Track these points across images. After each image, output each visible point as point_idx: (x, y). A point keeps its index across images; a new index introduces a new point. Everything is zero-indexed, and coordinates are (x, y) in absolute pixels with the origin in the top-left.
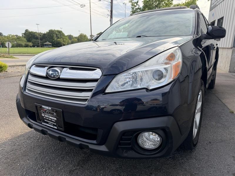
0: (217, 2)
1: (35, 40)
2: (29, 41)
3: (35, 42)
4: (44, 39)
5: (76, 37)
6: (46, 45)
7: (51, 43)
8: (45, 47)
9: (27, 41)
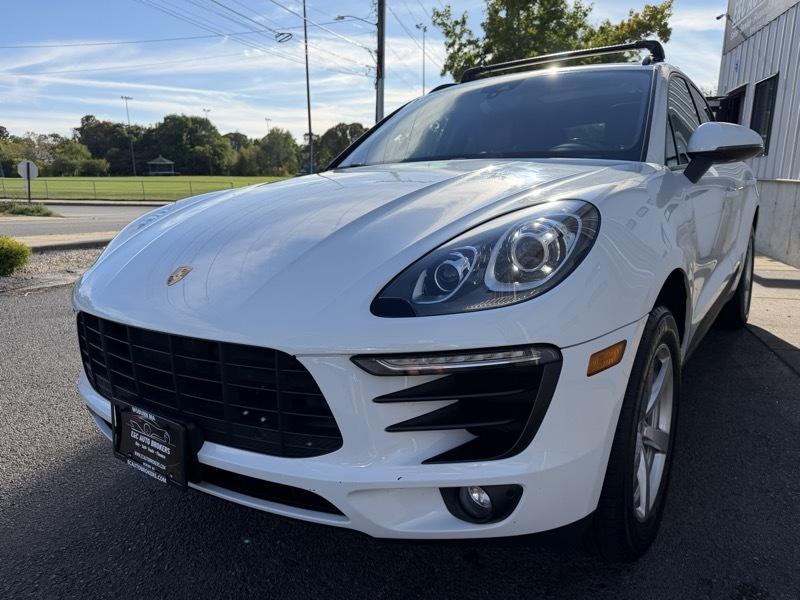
1: (118, 151)
2: (96, 152)
3: (117, 157)
4: (146, 147)
5: (256, 141)
6: (154, 167)
7: (171, 160)
8: (151, 173)
9: (90, 154)
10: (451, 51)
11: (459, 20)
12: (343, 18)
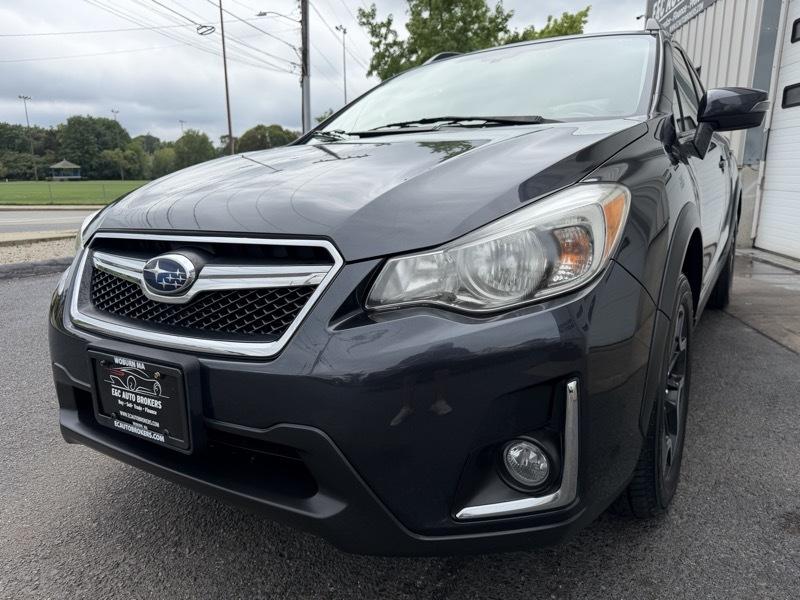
0: (672, 23)
1: (17, 154)
3: (15, 161)
4: (48, 151)
5: (170, 143)
6: (58, 171)
7: (77, 164)
8: (54, 177)
10: (377, 50)
11: (385, 21)
12: (265, 14)
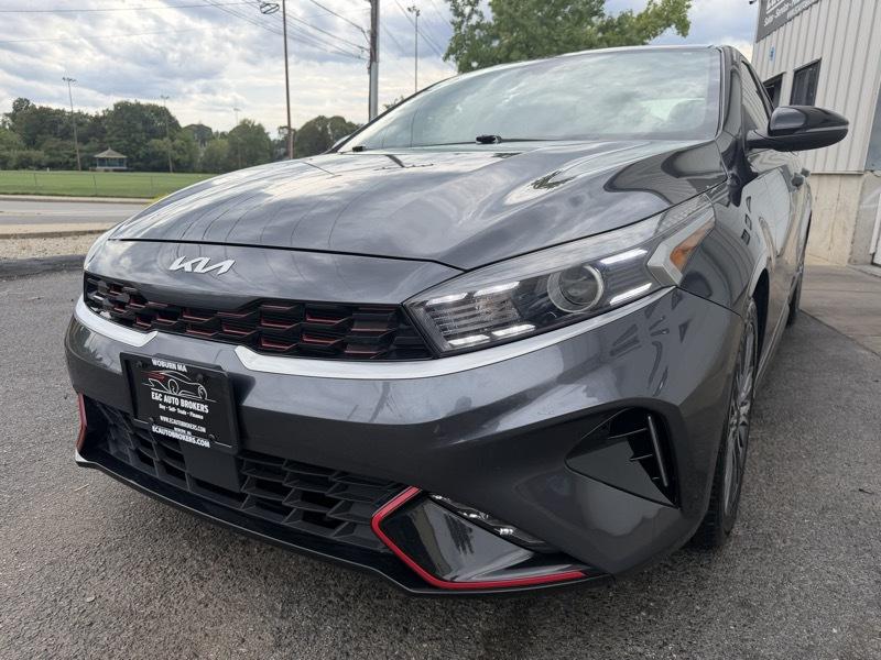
1: (59, 141)
2: (32, 143)
3: (57, 149)
4: (92, 138)
5: (223, 133)
6: (103, 161)
7: (123, 154)
8: (98, 168)
9: (23, 145)
10: (458, 31)
